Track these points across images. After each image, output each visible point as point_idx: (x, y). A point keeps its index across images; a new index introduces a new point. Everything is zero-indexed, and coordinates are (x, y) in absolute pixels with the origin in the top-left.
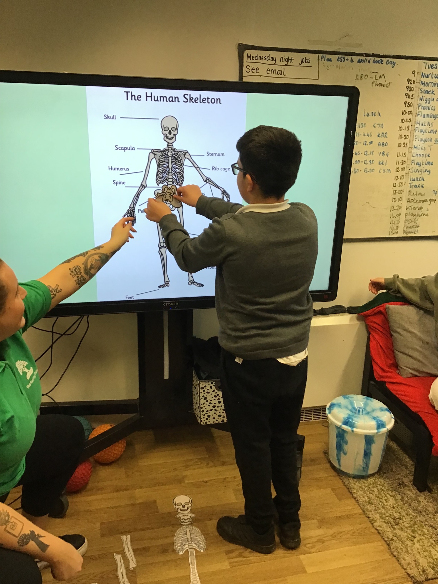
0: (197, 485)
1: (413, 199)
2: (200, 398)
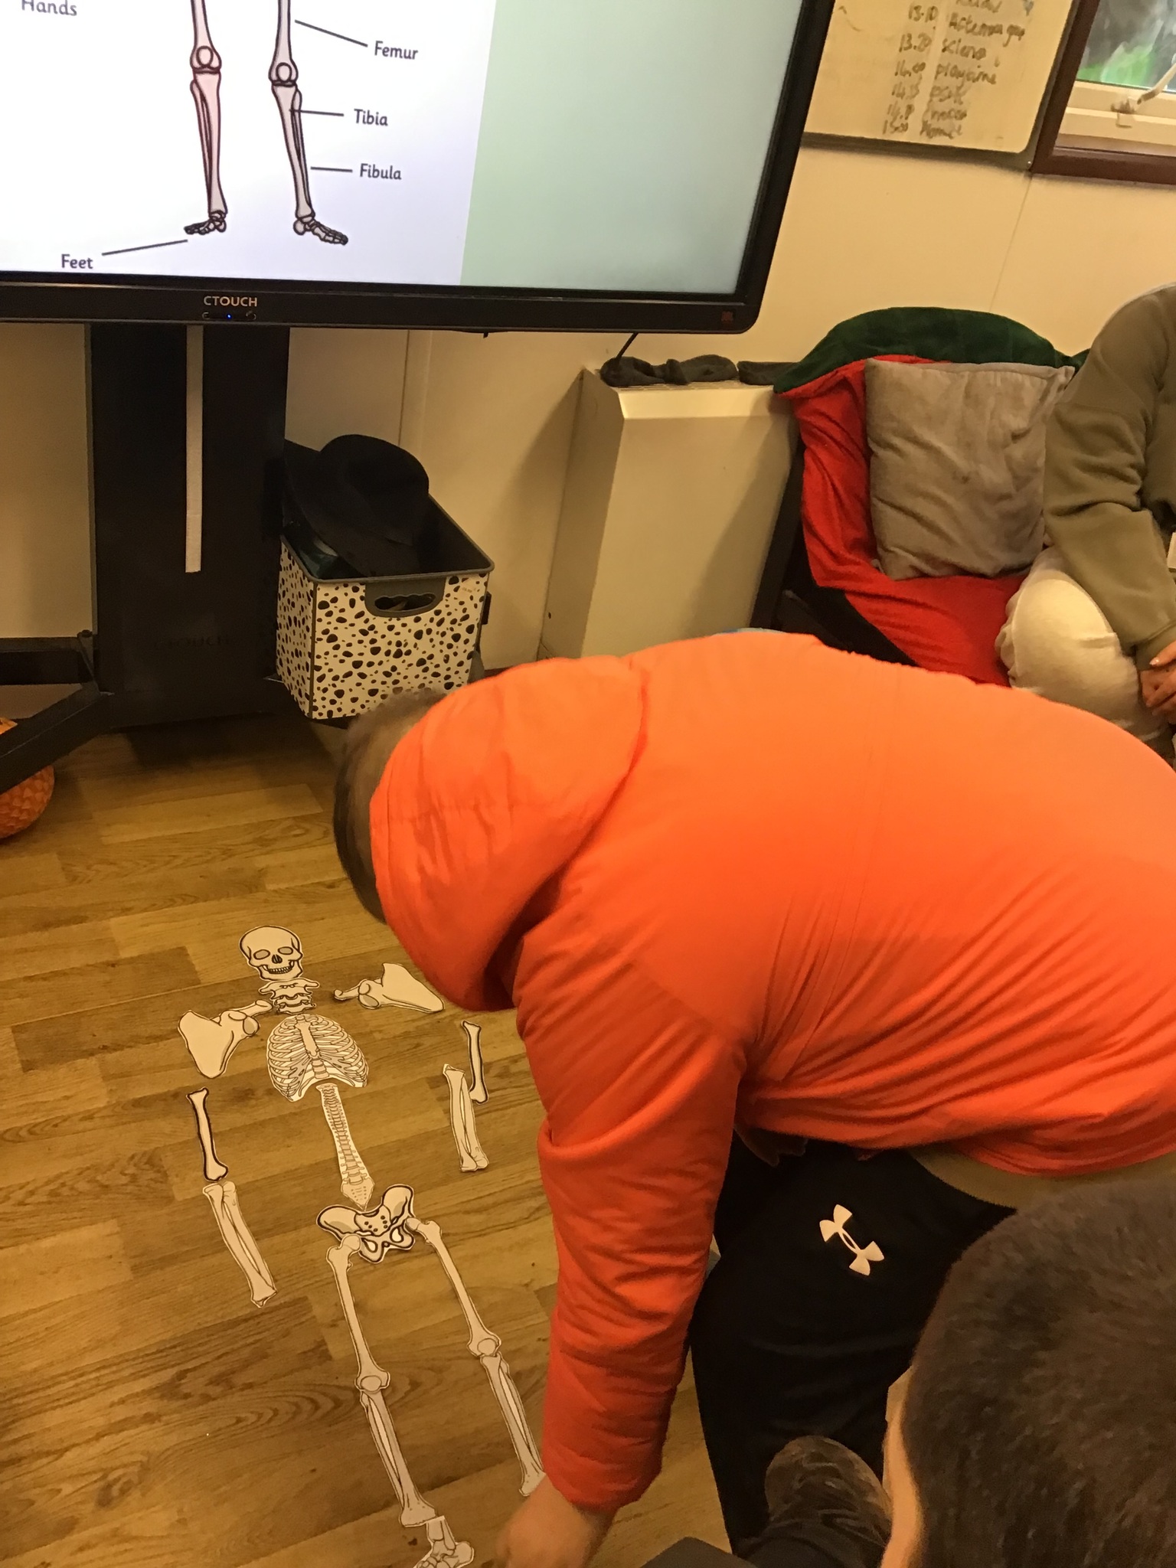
0: (306, 896)
1: (967, 17)
2: (313, 637)
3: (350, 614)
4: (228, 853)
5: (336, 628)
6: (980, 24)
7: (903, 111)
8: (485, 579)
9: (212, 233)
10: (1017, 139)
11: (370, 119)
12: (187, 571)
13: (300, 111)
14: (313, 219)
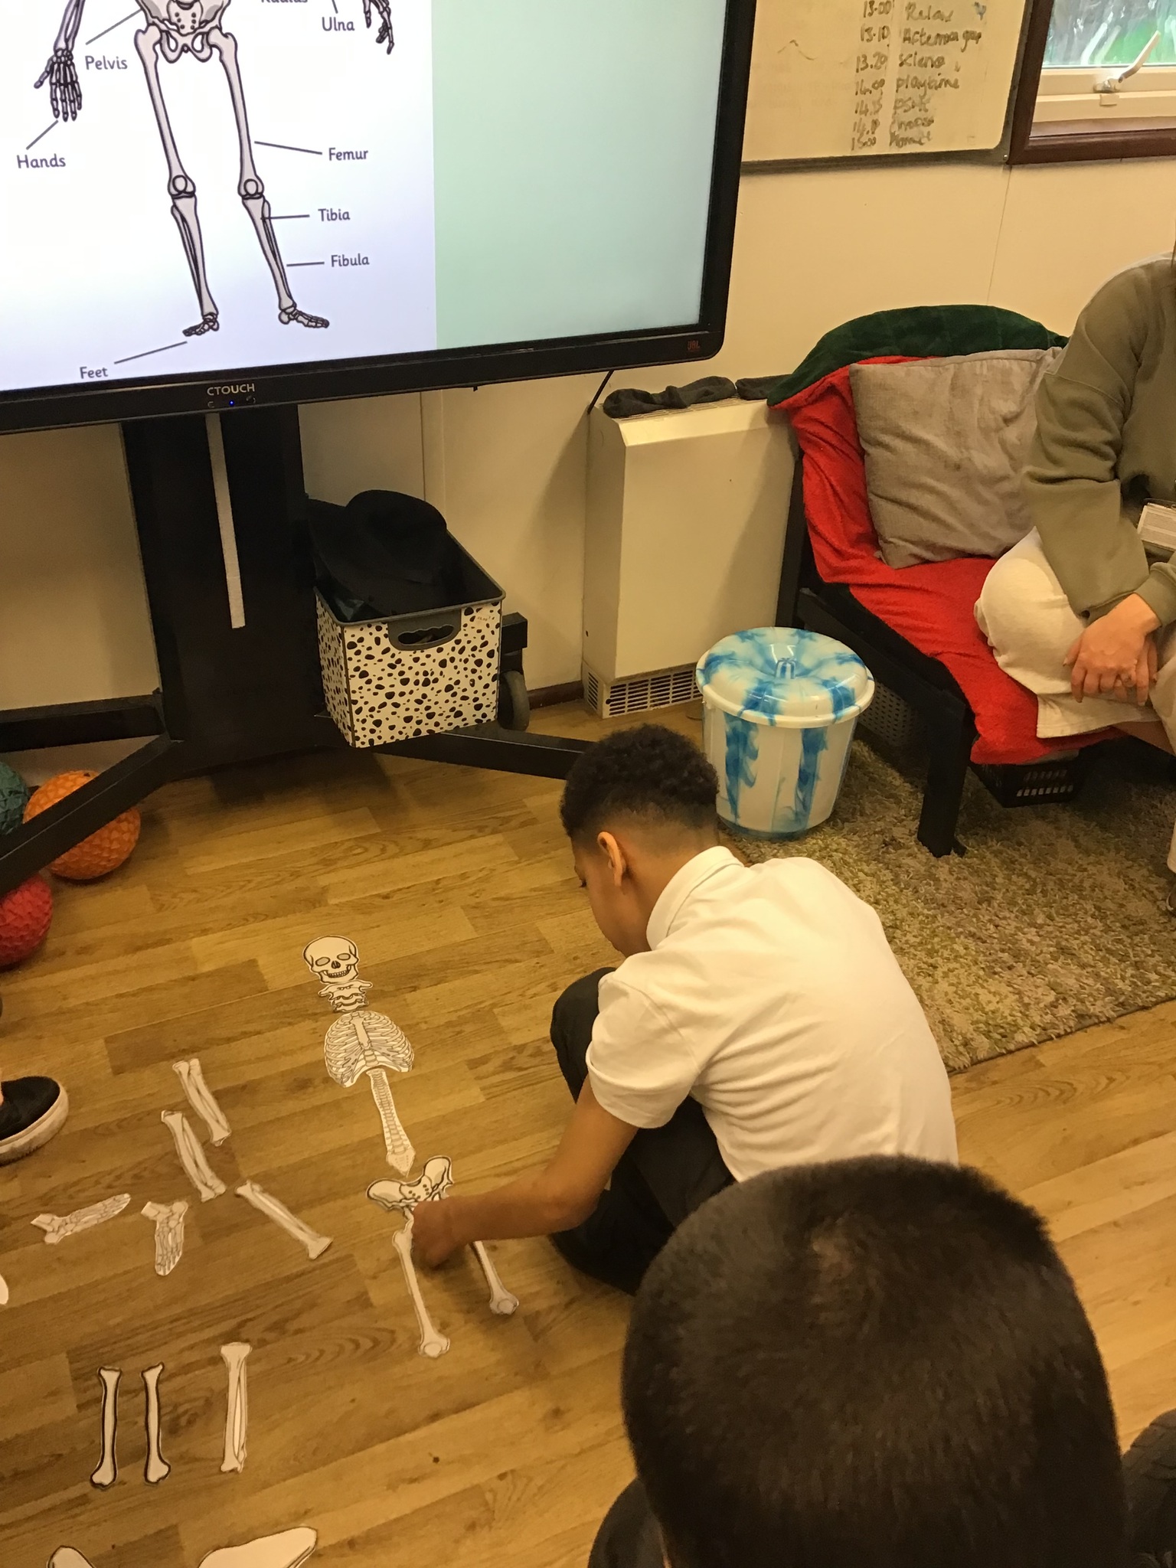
0: (363, 908)
1: (920, 31)
2: (347, 675)
3: (376, 651)
4: (296, 875)
5: (366, 665)
6: (933, 35)
7: (869, 127)
8: (498, 607)
9: (207, 333)
10: (990, 134)
11: (333, 216)
12: (234, 627)
13: (270, 218)
14: (295, 309)
